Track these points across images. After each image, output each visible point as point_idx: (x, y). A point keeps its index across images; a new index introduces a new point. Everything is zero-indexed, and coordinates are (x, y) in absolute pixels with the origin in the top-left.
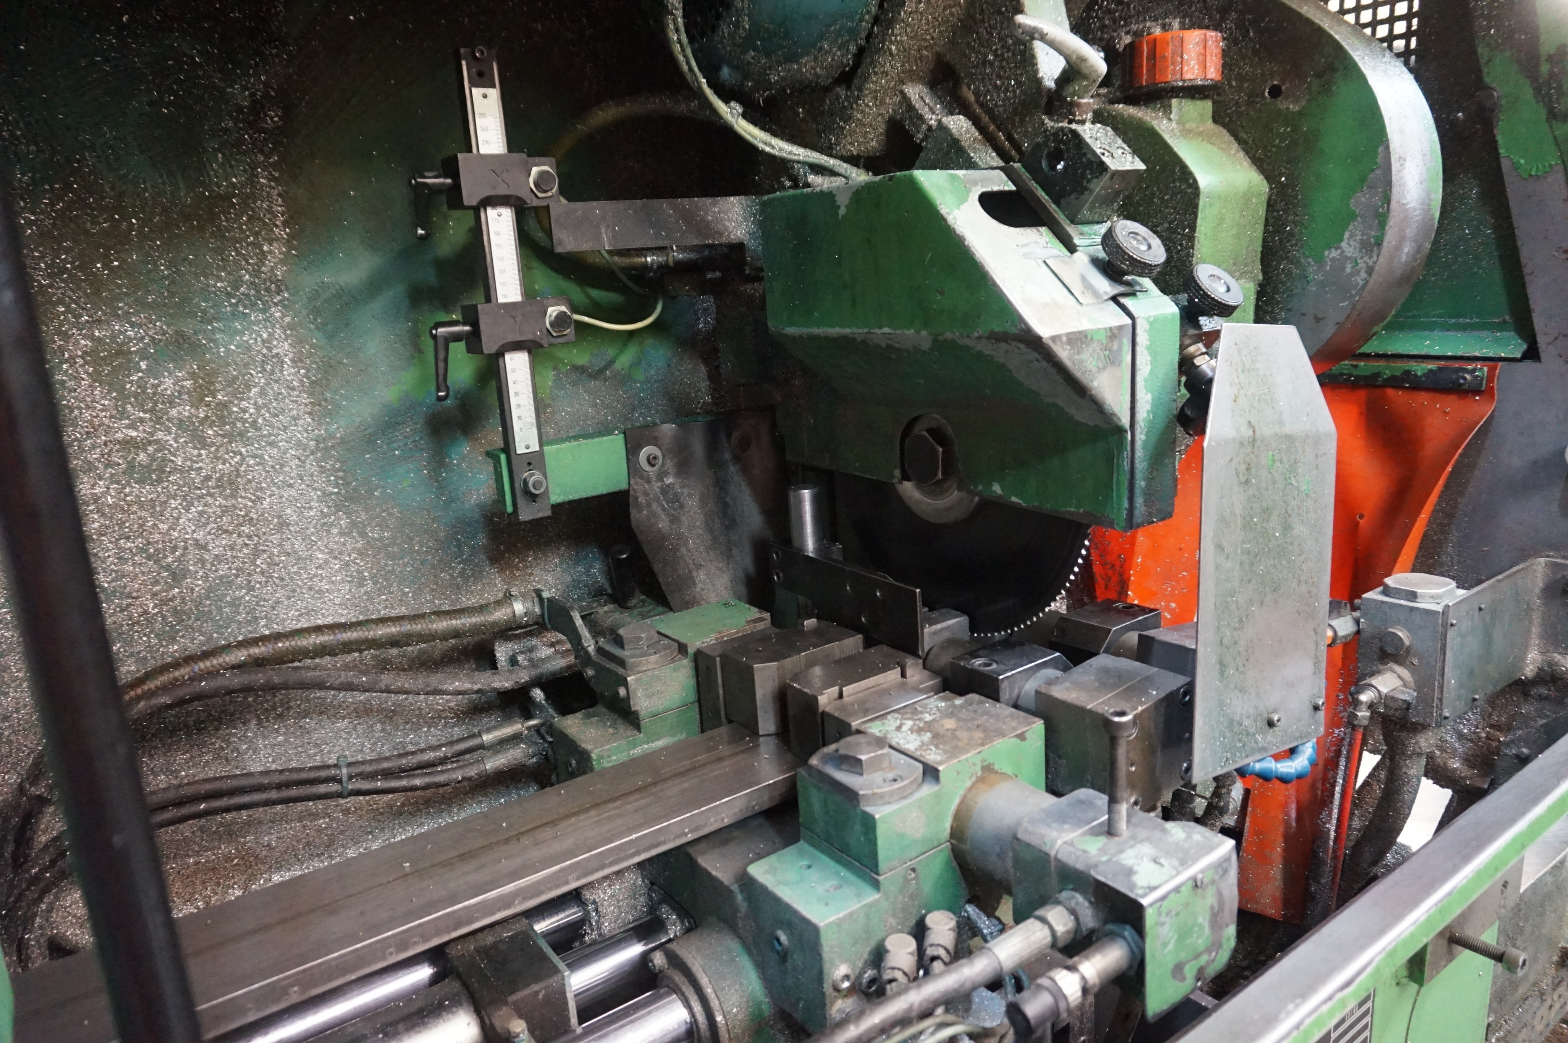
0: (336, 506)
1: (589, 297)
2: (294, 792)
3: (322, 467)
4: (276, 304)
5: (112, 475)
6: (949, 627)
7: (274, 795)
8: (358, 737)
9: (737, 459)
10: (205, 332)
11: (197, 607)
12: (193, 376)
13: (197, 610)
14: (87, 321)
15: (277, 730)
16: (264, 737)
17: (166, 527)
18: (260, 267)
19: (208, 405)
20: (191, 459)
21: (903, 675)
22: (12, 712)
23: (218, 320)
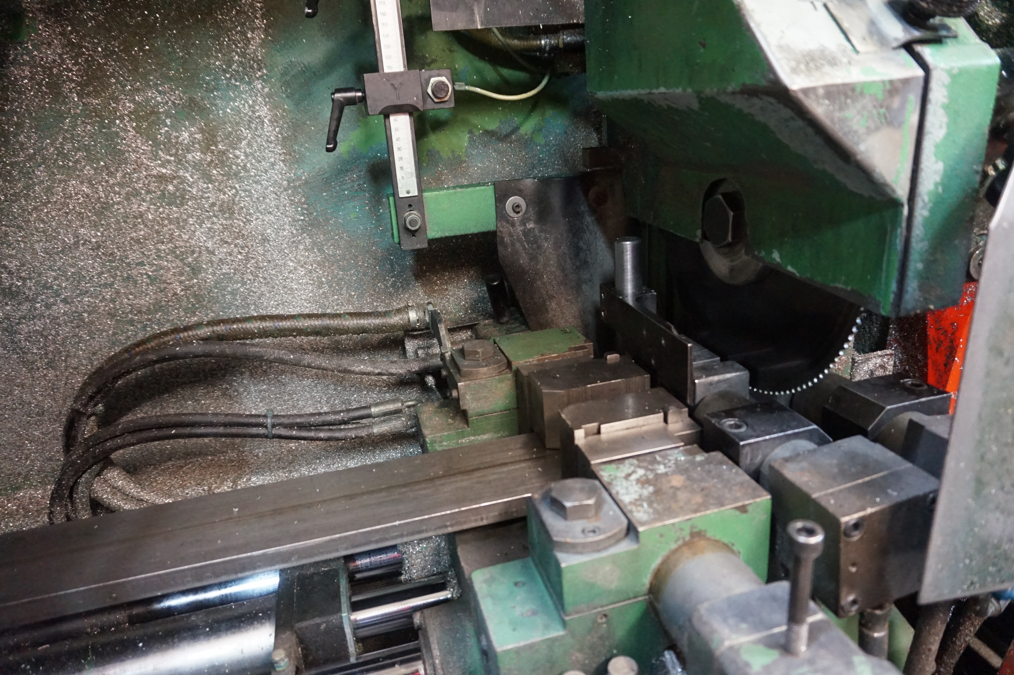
0: (302, 229)
1: (501, 76)
2: (234, 430)
3: (292, 200)
4: (258, 79)
5: (151, 199)
6: (728, 379)
7: (221, 430)
8: (318, 392)
9: (593, 211)
10: (209, 98)
11: (209, 293)
12: (202, 131)
13: (209, 295)
14: (130, 90)
15: (263, 381)
16: (255, 385)
17: (187, 237)
18: (245, 50)
19: (212, 152)
20: (202, 191)
21: (666, 420)
22: (98, 350)
23: (217, 90)
